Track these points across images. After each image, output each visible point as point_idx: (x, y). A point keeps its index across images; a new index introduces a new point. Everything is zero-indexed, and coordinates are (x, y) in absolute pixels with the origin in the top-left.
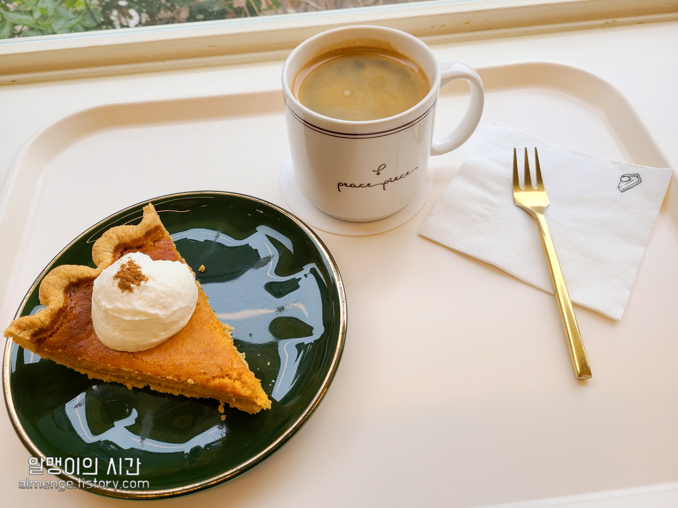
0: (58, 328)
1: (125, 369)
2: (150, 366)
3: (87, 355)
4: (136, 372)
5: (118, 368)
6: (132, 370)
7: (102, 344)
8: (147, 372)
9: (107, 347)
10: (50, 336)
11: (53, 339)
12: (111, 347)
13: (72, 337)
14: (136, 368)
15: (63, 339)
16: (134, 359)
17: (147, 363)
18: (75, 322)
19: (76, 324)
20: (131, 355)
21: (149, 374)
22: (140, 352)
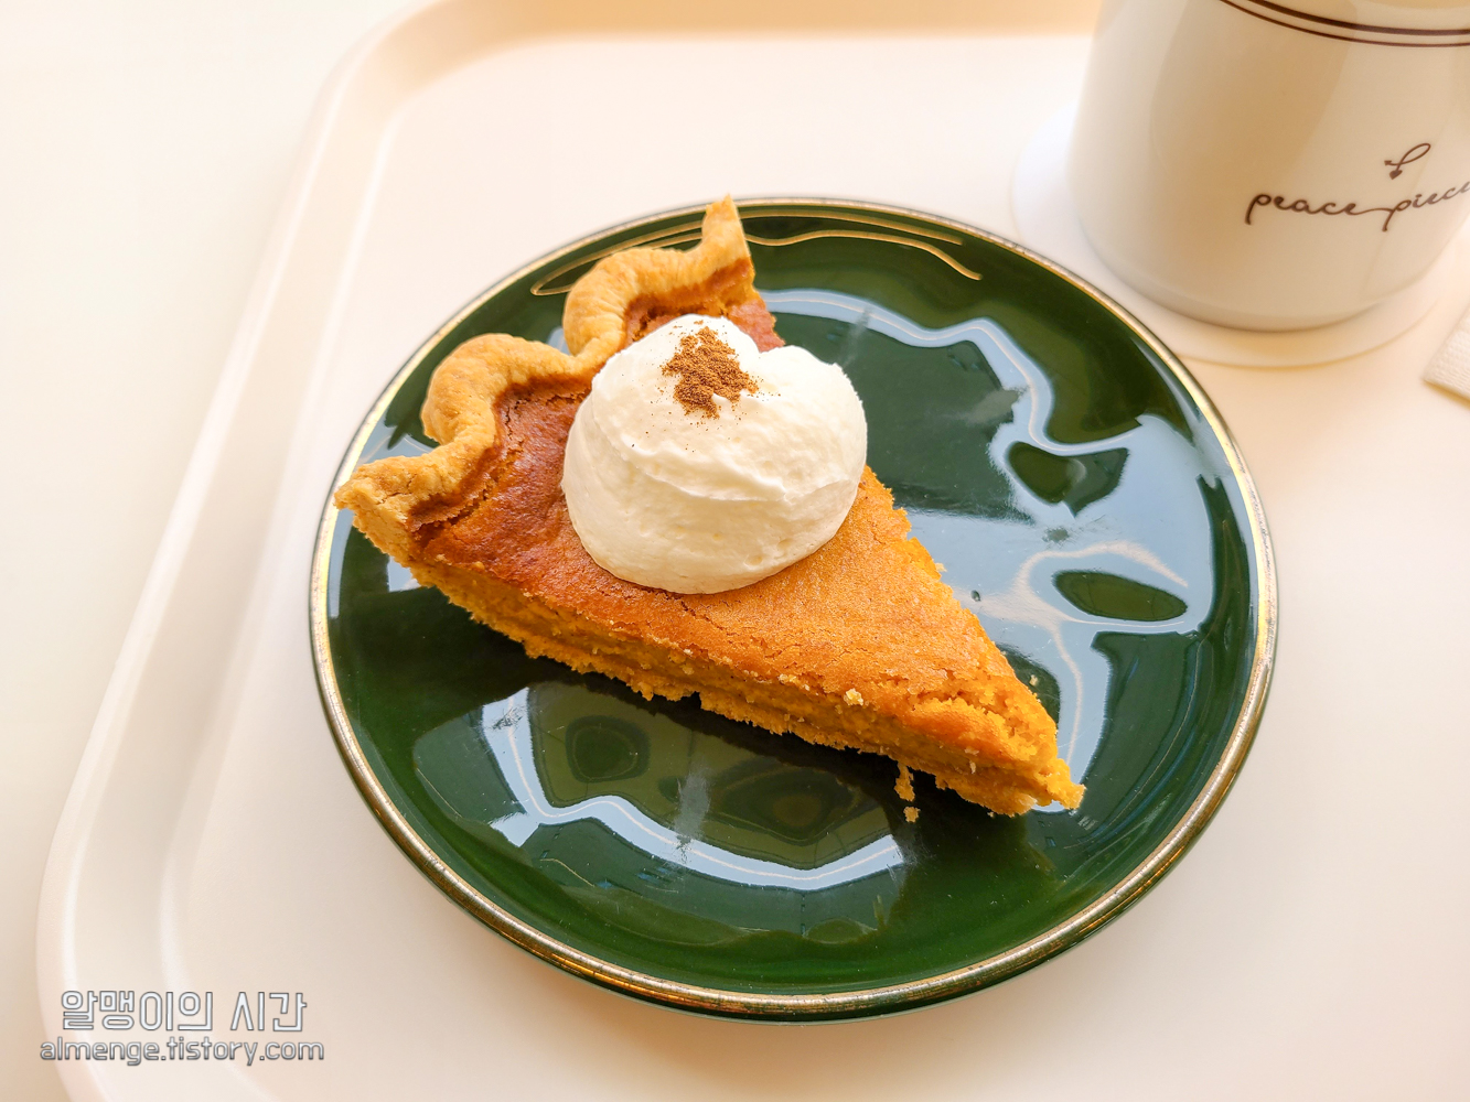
0: (476, 504)
1: (656, 639)
2: (730, 638)
3: (550, 587)
4: (688, 651)
5: (635, 632)
6: (676, 645)
7: (592, 562)
8: (722, 654)
9: (605, 572)
10: (454, 521)
11: (464, 530)
12: (618, 573)
13: (510, 533)
14: (688, 639)
15: (489, 536)
16: (685, 614)
17: (721, 628)
18: (519, 490)
19: (521, 497)
20: (677, 602)
21: (728, 660)
22: (702, 597)
